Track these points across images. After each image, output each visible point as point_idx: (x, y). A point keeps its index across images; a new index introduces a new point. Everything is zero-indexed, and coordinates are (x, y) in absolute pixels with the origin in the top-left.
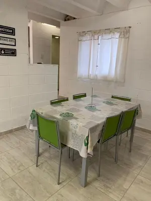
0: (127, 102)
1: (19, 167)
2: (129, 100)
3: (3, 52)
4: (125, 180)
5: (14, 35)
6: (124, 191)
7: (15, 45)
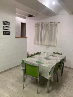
0: (60, 55)
1: (17, 87)
2: (61, 54)
3: (5, 33)
4: (63, 89)
5: (10, 25)
6: (64, 93)
7: (10, 30)
